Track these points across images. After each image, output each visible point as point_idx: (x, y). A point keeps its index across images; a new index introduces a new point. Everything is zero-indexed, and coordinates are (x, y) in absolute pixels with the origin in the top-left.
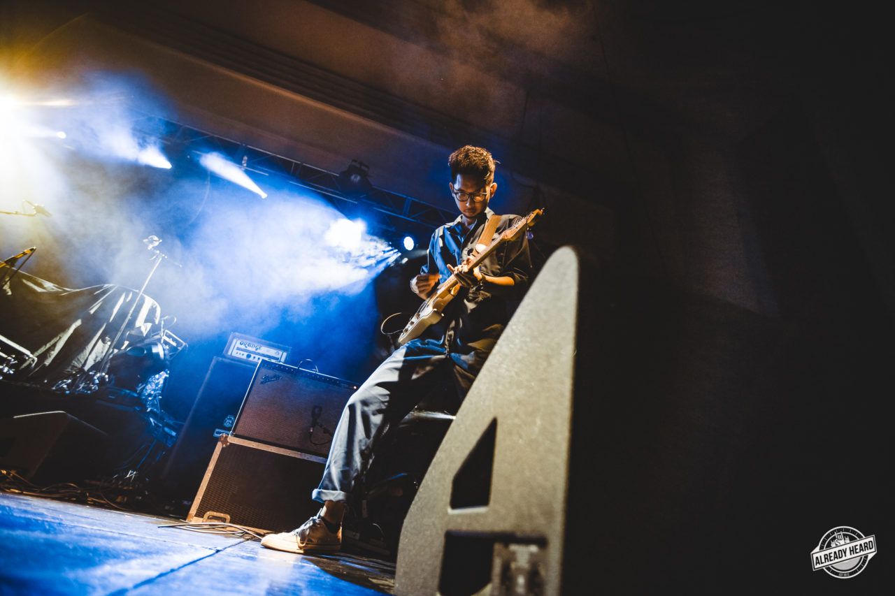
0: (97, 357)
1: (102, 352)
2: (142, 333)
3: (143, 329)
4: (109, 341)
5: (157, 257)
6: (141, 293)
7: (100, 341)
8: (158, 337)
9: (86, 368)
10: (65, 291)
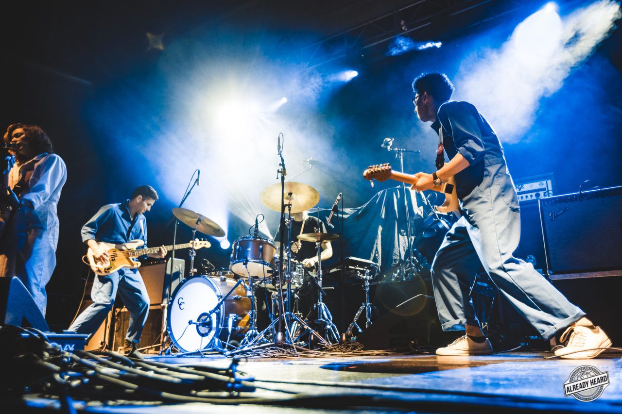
0: (404, 247)
1: (405, 243)
2: (420, 216)
3: (420, 213)
4: (404, 232)
5: (398, 153)
6: (405, 187)
7: (400, 235)
8: (431, 214)
9: (403, 258)
10: (360, 210)
